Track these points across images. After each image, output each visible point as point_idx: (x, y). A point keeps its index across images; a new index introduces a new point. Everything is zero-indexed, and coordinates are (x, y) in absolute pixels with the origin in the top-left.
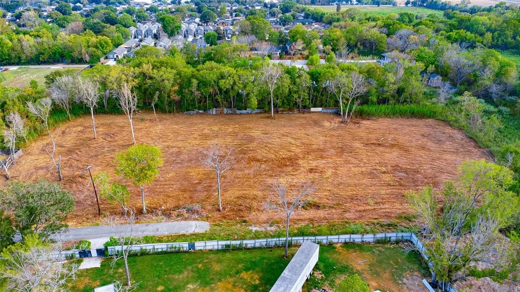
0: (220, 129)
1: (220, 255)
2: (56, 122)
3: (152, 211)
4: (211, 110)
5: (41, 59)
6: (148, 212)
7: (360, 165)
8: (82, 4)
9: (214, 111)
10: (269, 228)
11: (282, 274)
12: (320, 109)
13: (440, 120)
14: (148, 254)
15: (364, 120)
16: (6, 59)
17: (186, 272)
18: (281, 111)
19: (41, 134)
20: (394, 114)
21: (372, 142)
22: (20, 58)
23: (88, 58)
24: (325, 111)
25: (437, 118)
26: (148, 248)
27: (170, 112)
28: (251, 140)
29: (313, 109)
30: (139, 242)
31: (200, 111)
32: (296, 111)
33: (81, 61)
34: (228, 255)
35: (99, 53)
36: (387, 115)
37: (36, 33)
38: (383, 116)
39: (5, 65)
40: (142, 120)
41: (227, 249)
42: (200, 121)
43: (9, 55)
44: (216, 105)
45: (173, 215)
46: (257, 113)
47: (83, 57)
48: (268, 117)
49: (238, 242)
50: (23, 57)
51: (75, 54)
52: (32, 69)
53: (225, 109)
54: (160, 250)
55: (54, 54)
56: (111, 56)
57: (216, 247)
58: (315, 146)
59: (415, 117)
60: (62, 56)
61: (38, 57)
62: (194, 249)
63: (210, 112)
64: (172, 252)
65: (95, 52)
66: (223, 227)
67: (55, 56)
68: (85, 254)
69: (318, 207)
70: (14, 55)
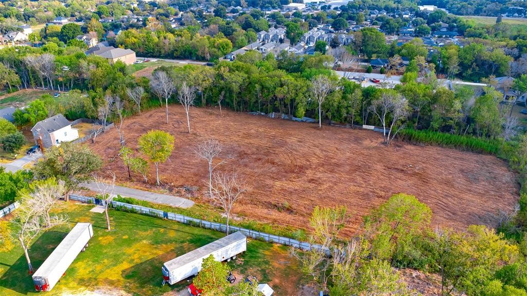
0: (265, 132)
1: (181, 228)
2: (150, 107)
3: (163, 184)
4: (270, 114)
5: (175, 55)
6: (161, 185)
7: (362, 185)
8: (241, 7)
9: (273, 115)
10: (235, 218)
11: (198, 249)
12: (372, 127)
13: (501, 158)
14: (136, 213)
15: (410, 144)
16: (151, 52)
17: (149, 232)
18: (333, 124)
19: (134, 114)
20: (448, 144)
21: (396, 167)
22: (160, 52)
23: (208, 57)
24: (377, 130)
25: (498, 156)
26: (137, 208)
27: (237, 111)
28: (283, 144)
29: (365, 126)
30: (137, 203)
31: (262, 114)
32: (348, 126)
33: (203, 59)
34: (187, 229)
35: (220, 53)
36: (439, 144)
37: (179, 33)
38: (433, 144)
39: (149, 57)
40: (211, 114)
41: (189, 224)
42: (255, 122)
43: (153, 49)
44: (276, 110)
45: (174, 191)
46: (311, 122)
47: (206, 56)
48: (315, 128)
49: (198, 221)
50: (163, 52)
51: (200, 53)
52: (166, 62)
53: (283, 115)
54: (144, 212)
55: (185, 51)
56: (229, 57)
57: (182, 221)
58: (335, 160)
59: (472, 151)
60: (191, 53)
61: (173, 52)
62: (167, 218)
63: (270, 115)
64: (152, 216)
65: (215, 52)
66: (202, 208)
67: (185, 53)
68: (98, 201)
69: (292, 211)
70: (156, 50)
